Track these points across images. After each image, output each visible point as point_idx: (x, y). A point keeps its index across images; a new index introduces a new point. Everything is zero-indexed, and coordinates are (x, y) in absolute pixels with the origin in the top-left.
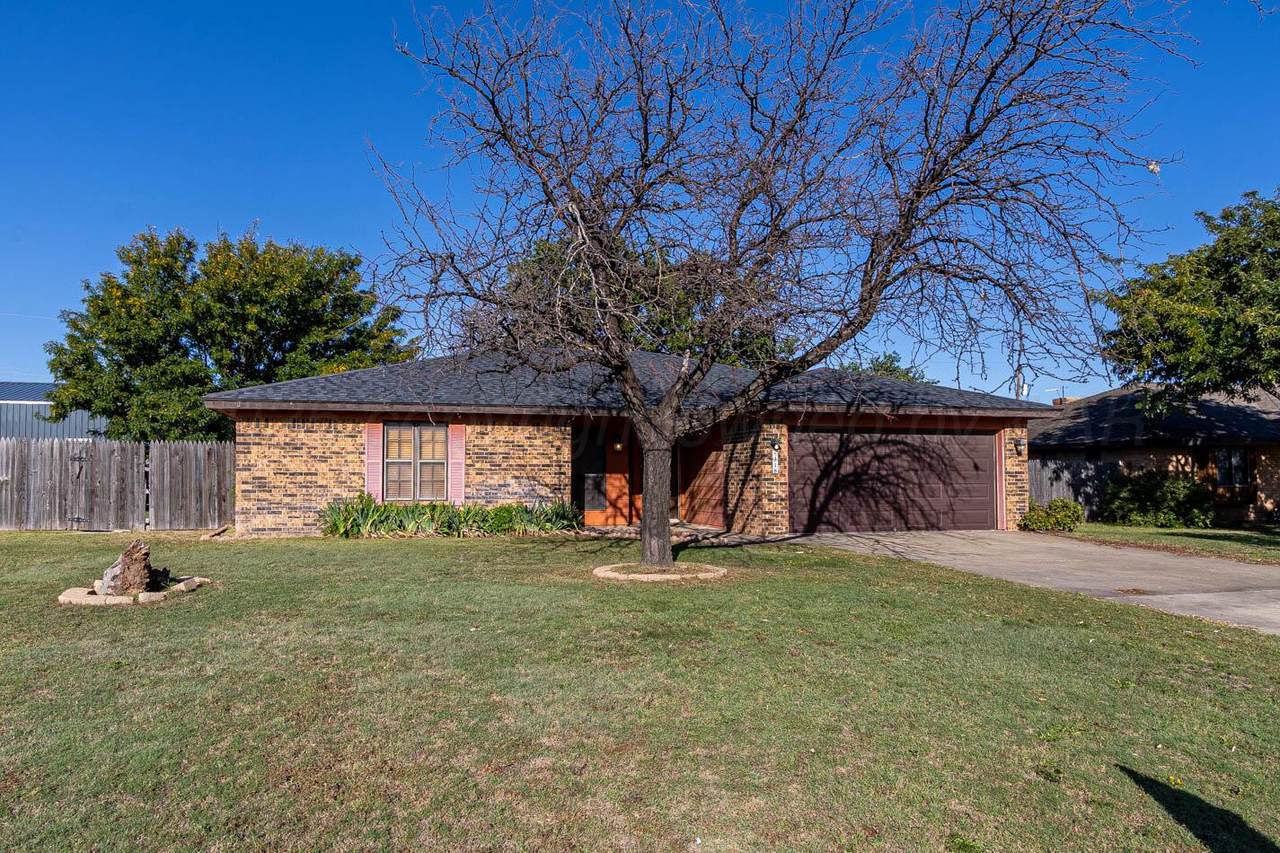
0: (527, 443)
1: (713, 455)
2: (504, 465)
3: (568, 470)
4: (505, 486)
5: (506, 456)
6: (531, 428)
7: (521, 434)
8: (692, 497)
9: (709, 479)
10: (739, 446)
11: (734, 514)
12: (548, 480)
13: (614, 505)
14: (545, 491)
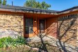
0: (10, 20)
1: (54, 23)
2: (4, 26)
3: (23, 27)
4: (4, 32)
5: (4, 24)
6: (12, 16)
7: (9, 18)
8: (48, 30)
9: (53, 28)
10: (64, 22)
11: (61, 37)
12: (17, 30)
13: (35, 33)
14: (16, 33)
